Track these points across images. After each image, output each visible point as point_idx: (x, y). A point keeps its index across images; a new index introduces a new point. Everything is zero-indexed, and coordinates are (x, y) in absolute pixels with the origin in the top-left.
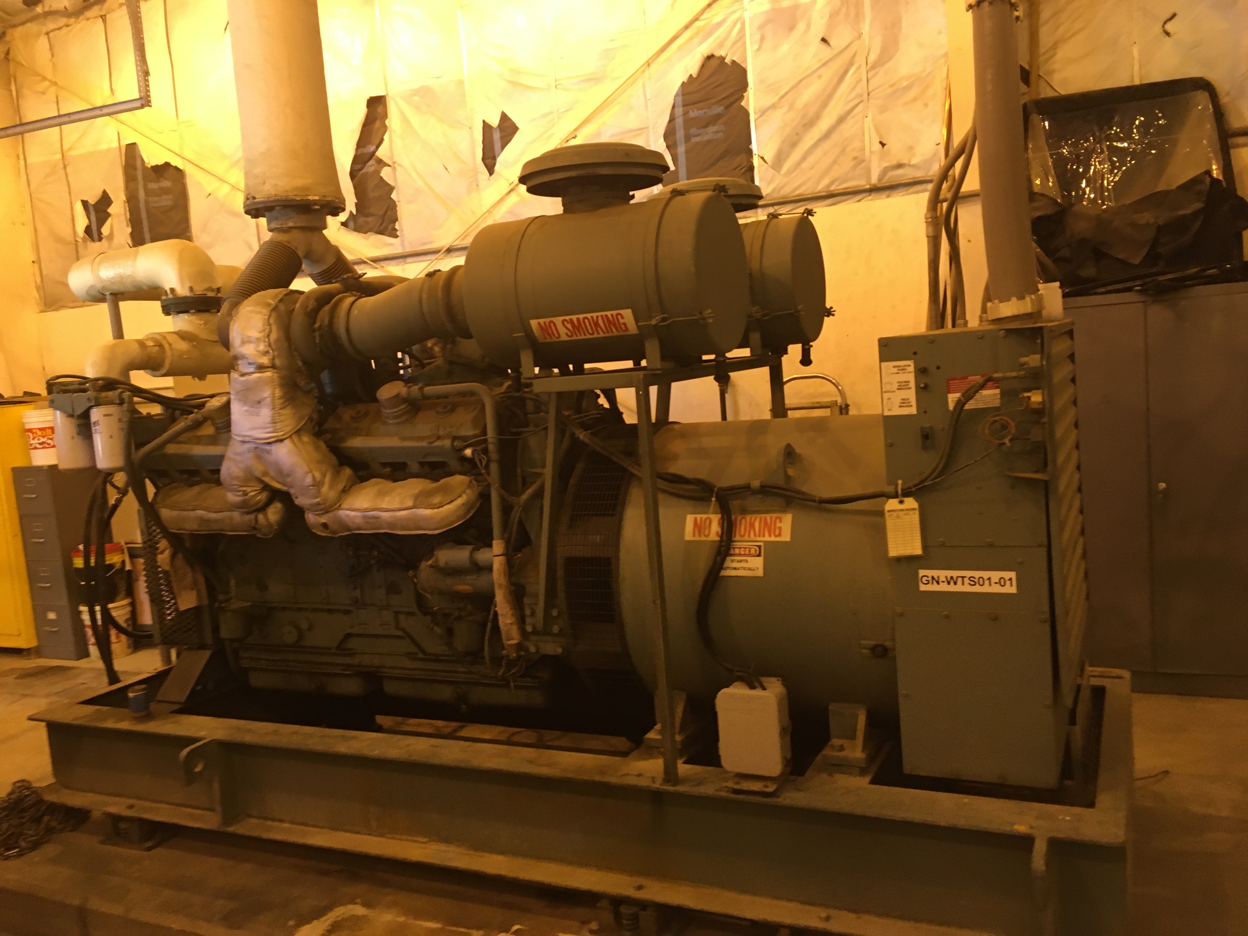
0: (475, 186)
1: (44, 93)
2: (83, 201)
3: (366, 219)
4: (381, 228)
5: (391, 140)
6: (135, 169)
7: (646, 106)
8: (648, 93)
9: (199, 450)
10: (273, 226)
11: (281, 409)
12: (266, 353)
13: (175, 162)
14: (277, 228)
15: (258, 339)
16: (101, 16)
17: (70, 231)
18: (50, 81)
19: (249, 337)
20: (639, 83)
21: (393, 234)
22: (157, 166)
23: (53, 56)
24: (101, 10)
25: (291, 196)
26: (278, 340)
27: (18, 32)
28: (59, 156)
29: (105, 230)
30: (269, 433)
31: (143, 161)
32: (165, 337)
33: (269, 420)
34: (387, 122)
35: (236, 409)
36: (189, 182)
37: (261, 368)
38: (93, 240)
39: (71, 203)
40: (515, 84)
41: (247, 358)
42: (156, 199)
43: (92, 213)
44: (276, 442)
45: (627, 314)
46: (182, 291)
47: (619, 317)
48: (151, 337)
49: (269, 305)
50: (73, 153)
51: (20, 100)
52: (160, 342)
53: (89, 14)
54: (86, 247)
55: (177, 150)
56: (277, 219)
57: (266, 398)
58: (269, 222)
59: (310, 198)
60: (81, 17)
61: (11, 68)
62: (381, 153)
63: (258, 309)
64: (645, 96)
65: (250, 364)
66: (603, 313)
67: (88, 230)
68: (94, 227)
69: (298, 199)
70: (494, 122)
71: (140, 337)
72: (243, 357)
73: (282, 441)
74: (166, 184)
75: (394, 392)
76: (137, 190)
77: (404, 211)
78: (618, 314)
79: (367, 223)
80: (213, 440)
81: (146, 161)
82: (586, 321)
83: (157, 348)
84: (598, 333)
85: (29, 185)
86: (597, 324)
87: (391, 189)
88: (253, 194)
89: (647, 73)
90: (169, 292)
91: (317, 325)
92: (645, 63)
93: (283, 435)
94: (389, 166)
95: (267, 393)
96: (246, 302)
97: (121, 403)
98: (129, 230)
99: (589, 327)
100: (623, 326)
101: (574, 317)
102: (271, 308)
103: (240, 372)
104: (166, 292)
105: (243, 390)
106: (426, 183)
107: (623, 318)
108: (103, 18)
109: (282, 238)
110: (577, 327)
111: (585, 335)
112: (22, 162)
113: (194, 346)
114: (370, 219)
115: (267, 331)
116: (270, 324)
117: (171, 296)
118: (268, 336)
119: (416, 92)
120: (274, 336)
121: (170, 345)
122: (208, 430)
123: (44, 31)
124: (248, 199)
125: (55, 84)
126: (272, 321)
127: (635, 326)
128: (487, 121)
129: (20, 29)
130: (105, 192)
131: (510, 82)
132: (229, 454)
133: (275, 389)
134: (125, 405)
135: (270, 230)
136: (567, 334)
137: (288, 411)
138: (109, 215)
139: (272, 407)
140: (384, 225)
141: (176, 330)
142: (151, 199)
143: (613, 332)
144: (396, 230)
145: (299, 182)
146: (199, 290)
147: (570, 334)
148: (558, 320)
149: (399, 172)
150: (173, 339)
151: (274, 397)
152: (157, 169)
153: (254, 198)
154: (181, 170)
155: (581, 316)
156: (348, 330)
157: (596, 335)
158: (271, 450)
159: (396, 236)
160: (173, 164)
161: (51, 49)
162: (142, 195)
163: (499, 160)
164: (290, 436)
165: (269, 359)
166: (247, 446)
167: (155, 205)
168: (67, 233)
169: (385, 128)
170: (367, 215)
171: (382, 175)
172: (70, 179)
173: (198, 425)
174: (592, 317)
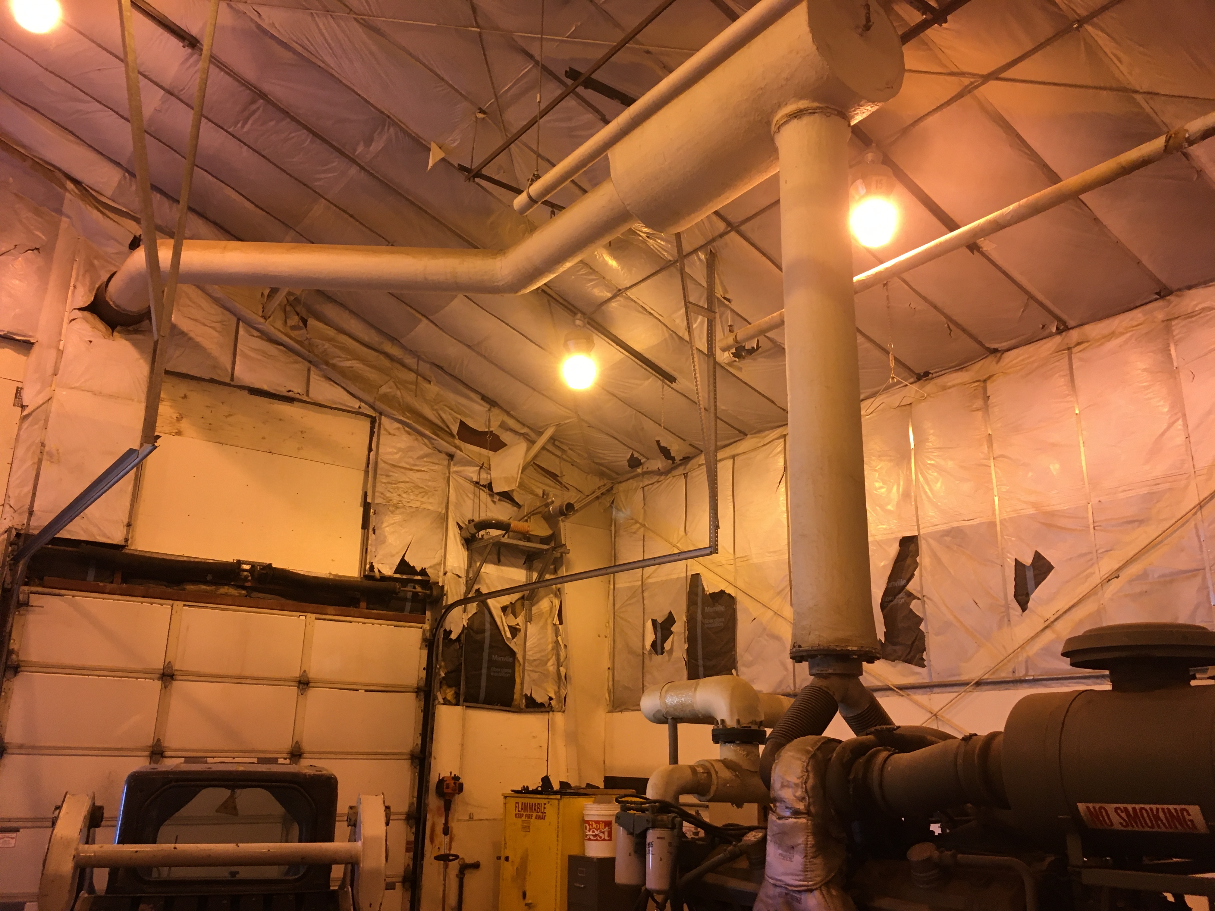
0: (1006, 620)
1: (634, 533)
2: (652, 620)
3: (894, 647)
4: (909, 657)
5: (921, 576)
6: (697, 595)
7: (1201, 547)
8: (1201, 533)
9: (735, 884)
10: (814, 671)
11: (812, 858)
12: (802, 799)
13: (730, 591)
14: (817, 674)
15: (797, 785)
16: (684, 474)
17: (640, 644)
18: (641, 524)
19: (788, 781)
20: (1192, 523)
21: (921, 663)
22: (714, 593)
23: (645, 504)
24: (685, 469)
25: (833, 646)
26: (814, 787)
27: (622, 487)
28: (640, 583)
29: (667, 646)
30: (800, 880)
31: (703, 589)
32: (712, 765)
33: (800, 867)
34: (918, 559)
35: (772, 851)
36: (738, 607)
37: (796, 813)
38: (657, 653)
39: (644, 621)
40: (1049, 526)
41: (784, 802)
42: (711, 621)
43: (659, 629)
44: (805, 891)
45: (1194, 812)
46: (731, 723)
47: (1185, 813)
48: (701, 763)
49: (808, 752)
50: (650, 581)
51: (617, 539)
52: (708, 769)
53: (676, 473)
54: (651, 660)
55: (731, 580)
56: (818, 665)
57: (800, 844)
58: (811, 667)
59: (849, 648)
60: (670, 475)
61: (614, 513)
62: (912, 587)
63: (798, 756)
64: (1198, 537)
65: (787, 808)
66: (1165, 806)
67: (654, 645)
68: (659, 642)
69: (838, 649)
70: (1028, 560)
71: (692, 763)
72: (782, 801)
73: (811, 891)
74: (720, 608)
75: (926, 855)
76: (696, 613)
77: (933, 642)
78: (1182, 810)
79: (895, 651)
80: (747, 876)
81: (706, 589)
82: (1144, 811)
83: (705, 775)
84: (1159, 827)
85: (614, 605)
86: (1157, 818)
87: (920, 620)
88: (799, 643)
89: (1199, 514)
90: (720, 723)
91: (851, 777)
92: (1197, 505)
93: (812, 885)
94: (919, 599)
95: (801, 840)
96: (788, 747)
97: (673, 828)
98: (686, 646)
99: (1148, 822)
100: (1189, 823)
101: (1130, 807)
102: (810, 755)
103: (778, 814)
104: (717, 721)
105: (779, 833)
106: (955, 617)
107: (1189, 814)
108: (686, 475)
109: (822, 683)
110: (1134, 817)
111: (1143, 827)
112: (612, 587)
113: (736, 776)
114: (897, 648)
115: (805, 777)
116: (807, 771)
117: (721, 727)
118: (806, 783)
119: (947, 533)
120: (810, 782)
121: (717, 772)
122: (743, 864)
123: (641, 486)
124: (794, 646)
125: (644, 526)
126: (809, 768)
127: (1205, 825)
128: (1019, 559)
129: (624, 485)
130: (670, 613)
131: (1043, 524)
132: (761, 895)
133: (808, 836)
134: (676, 830)
135: (811, 675)
136: (1121, 823)
137: (818, 861)
138: (671, 633)
139: (804, 855)
140: (912, 654)
141: (722, 759)
142: (706, 621)
143: (1176, 828)
144: (924, 660)
145: (841, 634)
146: (745, 723)
147: (1124, 824)
148: (1110, 807)
149: (929, 606)
150: (719, 767)
151: (807, 844)
152: (713, 595)
153: (800, 646)
154: (733, 597)
155: (1138, 807)
156: (881, 785)
157: (1156, 829)
158: (801, 899)
159: (924, 666)
160: (727, 592)
161: (644, 499)
162: (699, 617)
163: (1033, 597)
164: (820, 887)
165: (805, 805)
166: (778, 890)
167: (710, 626)
168: (636, 644)
169: (916, 565)
170: (894, 644)
171: (911, 607)
172: (645, 602)
173: (734, 857)
174: (1151, 809)
